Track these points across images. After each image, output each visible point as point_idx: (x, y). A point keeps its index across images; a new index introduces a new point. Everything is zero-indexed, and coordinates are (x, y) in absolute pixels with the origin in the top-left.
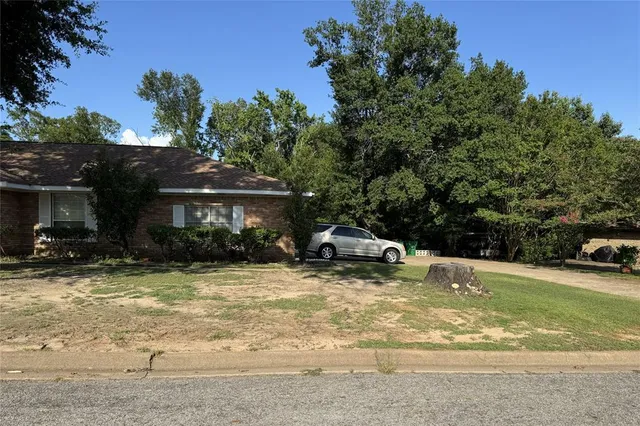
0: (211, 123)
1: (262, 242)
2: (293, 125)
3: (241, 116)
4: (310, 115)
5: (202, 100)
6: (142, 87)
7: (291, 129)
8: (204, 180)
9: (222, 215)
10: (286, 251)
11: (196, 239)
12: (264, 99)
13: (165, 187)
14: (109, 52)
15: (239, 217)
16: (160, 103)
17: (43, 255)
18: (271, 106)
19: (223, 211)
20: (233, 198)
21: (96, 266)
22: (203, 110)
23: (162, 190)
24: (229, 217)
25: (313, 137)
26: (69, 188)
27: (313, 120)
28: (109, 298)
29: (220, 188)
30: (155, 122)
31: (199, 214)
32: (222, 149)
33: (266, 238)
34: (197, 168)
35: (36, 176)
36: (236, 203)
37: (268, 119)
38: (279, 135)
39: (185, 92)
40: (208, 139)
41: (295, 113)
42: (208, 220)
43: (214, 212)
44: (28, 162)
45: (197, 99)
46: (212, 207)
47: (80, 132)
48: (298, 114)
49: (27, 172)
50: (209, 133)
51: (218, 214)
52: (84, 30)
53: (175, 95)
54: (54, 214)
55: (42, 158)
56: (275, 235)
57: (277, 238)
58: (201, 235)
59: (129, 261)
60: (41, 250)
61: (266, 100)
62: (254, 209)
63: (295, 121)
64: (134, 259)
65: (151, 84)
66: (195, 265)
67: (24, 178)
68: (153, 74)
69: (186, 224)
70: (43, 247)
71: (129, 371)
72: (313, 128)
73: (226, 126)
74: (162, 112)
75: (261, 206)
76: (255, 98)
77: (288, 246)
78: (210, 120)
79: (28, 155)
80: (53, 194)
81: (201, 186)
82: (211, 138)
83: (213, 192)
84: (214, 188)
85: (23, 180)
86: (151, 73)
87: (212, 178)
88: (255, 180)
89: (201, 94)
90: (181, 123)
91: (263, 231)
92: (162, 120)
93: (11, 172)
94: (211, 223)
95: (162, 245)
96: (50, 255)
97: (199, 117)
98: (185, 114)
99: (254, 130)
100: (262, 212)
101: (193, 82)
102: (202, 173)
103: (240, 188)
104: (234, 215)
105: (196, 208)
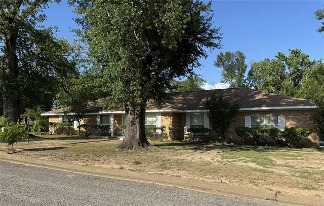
0: (250, 74)
1: (300, 136)
2: (301, 68)
3: (268, 67)
4: (311, 60)
5: (245, 63)
6: (216, 61)
7: (298, 70)
8: (261, 103)
9: (272, 121)
10: (313, 141)
11: (260, 134)
12: (282, 56)
13: (242, 108)
14: (222, 47)
15: (282, 121)
16: (225, 67)
17: (187, 140)
18: (286, 59)
19: (272, 118)
20: (279, 111)
21: (212, 145)
22: (246, 67)
23: (241, 109)
24: (276, 122)
25: (315, 73)
26: (198, 111)
27: (314, 62)
28: (232, 161)
29: (271, 106)
30: (222, 77)
31: (258, 120)
32: (256, 86)
33: (302, 133)
34: (255, 97)
35: (185, 106)
36: (280, 114)
37: (284, 67)
38: (291, 74)
39: (237, 60)
40: (248, 82)
41: (301, 60)
42: (264, 123)
43: (267, 120)
44: (180, 100)
45: (243, 63)
46: (266, 117)
47: (190, 86)
48: (303, 61)
49: (180, 105)
50: (249, 79)
51: (270, 120)
52: (214, 40)
53: (232, 62)
54: (192, 122)
55: (185, 99)
56: (308, 132)
57: (309, 134)
58: (263, 131)
59: (225, 144)
60: (186, 138)
61: (283, 56)
62: (291, 117)
63: (302, 65)
64: (227, 143)
65: (221, 59)
66: (260, 148)
67: (180, 107)
68: (222, 54)
69: (252, 126)
70: (187, 136)
71: (267, 199)
72: (314, 68)
73: (259, 74)
74: (226, 72)
75: (297, 115)
76: (276, 57)
77: (315, 138)
78: (250, 72)
79: (180, 98)
80: (191, 113)
81: (261, 106)
82: (250, 81)
83: (267, 108)
84: (268, 106)
85: (180, 108)
86: (221, 54)
87: (265, 101)
88: (291, 100)
89: (245, 60)
90: (235, 75)
91: (301, 129)
92: (226, 76)
93: (176, 105)
94: (266, 125)
95: (241, 137)
96: (190, 140)
97: (244, 71)
98: (237, 71)
99: (275, 73)
100: (297, 119)
101: (241, 54)
102: (259, 99)
103: (283, 106)
104: (279, 121)
105: (257, 118)
